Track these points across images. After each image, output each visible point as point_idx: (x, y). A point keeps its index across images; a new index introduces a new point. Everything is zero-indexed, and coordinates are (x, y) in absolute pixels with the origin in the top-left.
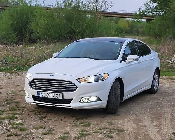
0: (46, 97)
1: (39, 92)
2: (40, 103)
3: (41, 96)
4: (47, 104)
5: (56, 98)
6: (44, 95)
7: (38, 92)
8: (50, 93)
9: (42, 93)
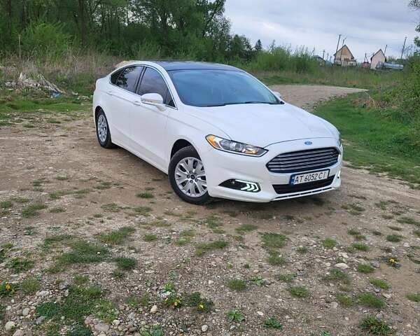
0: (303, 182)
1: (294, 175)
2: (288, 196)
3: (296, 183)
4: (300, 194)
5: (318, 179)
6: (301, 179)
7: (291, 177)
8: (312, 174)
9: (299, 176)
